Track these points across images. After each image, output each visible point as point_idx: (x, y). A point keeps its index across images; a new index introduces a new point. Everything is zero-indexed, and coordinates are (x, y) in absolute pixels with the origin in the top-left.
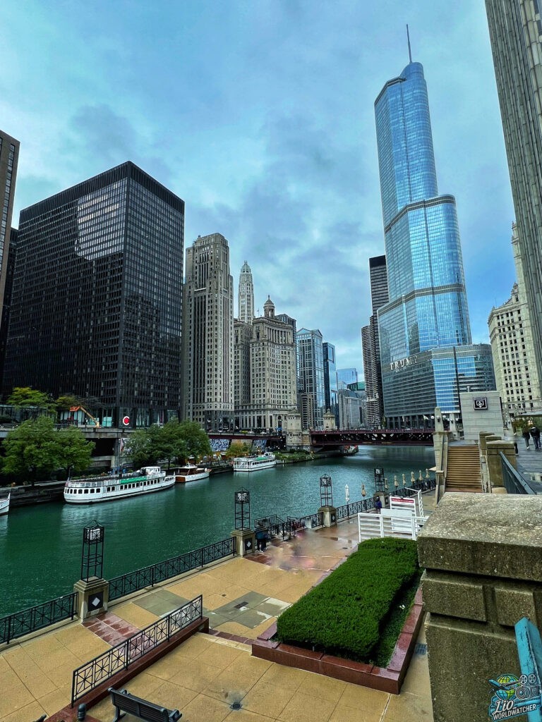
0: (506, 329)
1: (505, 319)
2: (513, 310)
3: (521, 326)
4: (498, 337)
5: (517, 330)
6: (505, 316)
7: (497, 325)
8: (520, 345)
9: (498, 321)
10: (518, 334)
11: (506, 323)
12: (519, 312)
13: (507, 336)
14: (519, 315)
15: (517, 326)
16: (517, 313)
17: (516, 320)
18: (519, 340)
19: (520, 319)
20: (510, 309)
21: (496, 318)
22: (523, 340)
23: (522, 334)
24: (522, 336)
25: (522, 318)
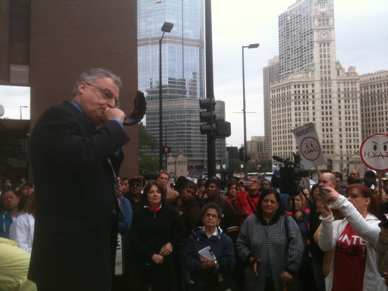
0: (301, 97)
1: (301, 89)
2: (309, 83)
3: (313, 97)
4: (293, 103)
5: (310, 100)
6: (301, 87)
7: (293, 92)
8: (311, 111)
9: (295, 89)
10: (310, 103)
11: (301, 92)
12: (313, 85)
13: (302, 103)
14: (313, 89)
15: (310, 97)
16: (311, 86)
17: (310, 91)
18: (311, 108)
19: (313, 91)
20: (306, 82)
21: (293, 87)
23: (314, 103)
24: (313, 105)
25: (315, 91)
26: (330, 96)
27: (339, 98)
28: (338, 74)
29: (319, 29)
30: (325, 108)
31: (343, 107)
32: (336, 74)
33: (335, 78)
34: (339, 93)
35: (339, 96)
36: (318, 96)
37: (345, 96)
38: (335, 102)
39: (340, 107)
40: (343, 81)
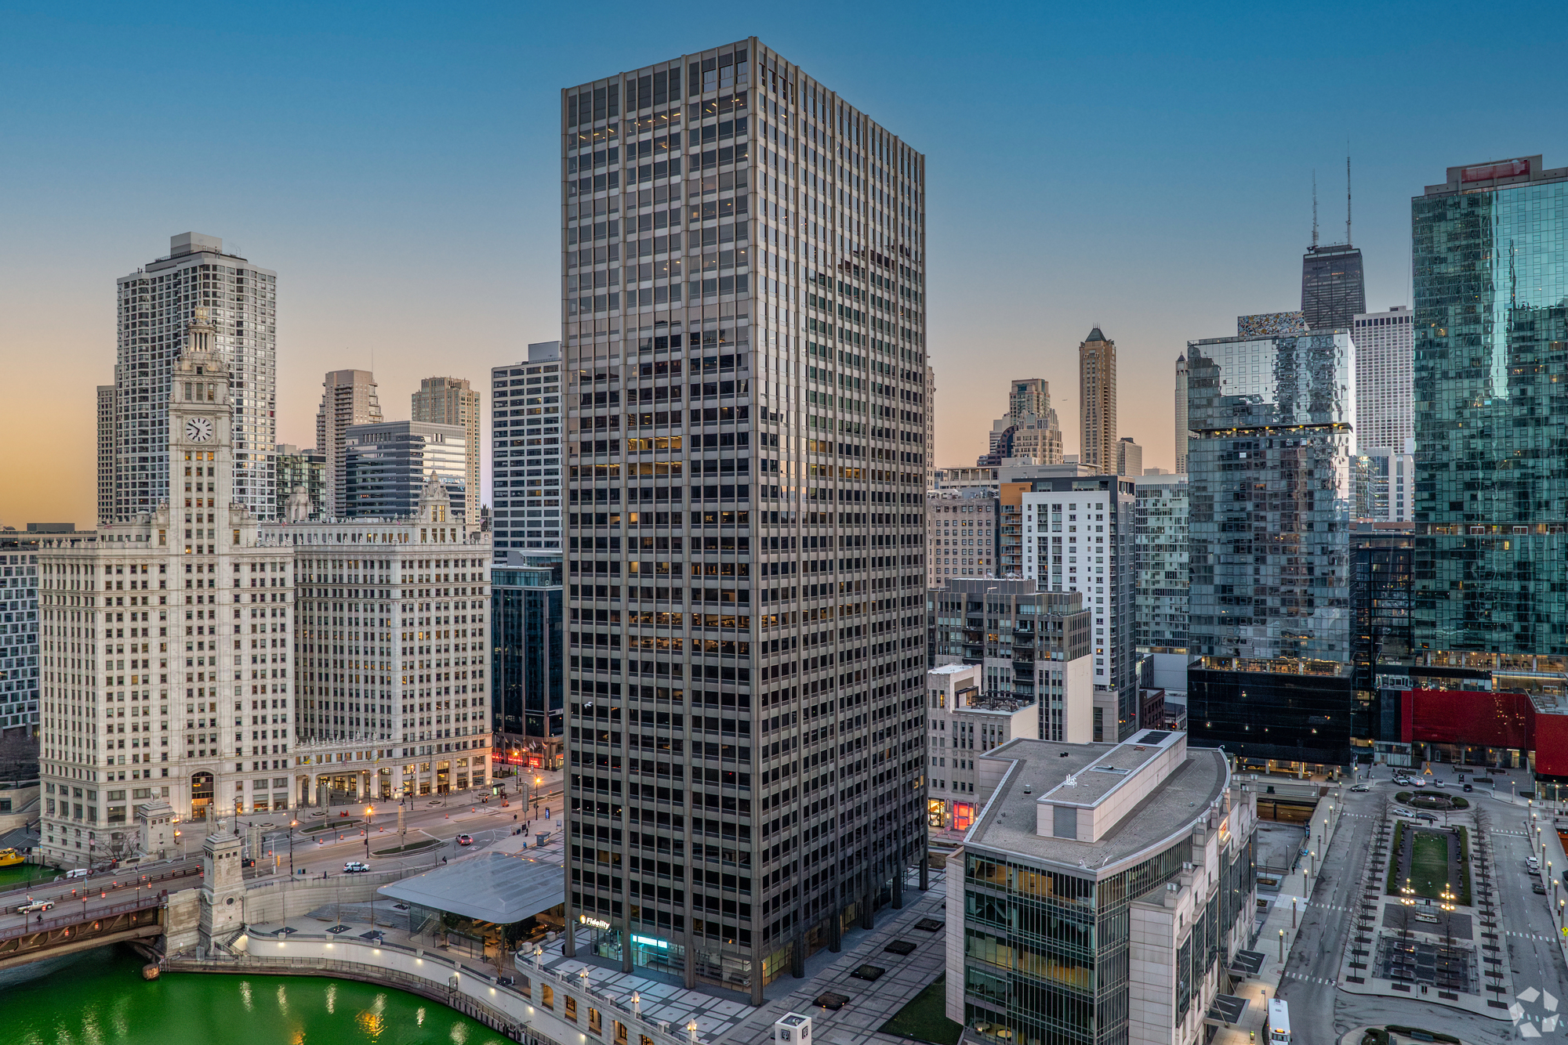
0: (127, 602)
1: (127, 577)
2: (149, 562)
3: (163, 600)
4: (101, 618)
5: (153, 608)
6: (127, 570)
7: (101, 586)
8: (154, 640)
9: (108, 578)
10: (154, 617)
11: (127, 586)
12: (163, 569)
13: (127, 617)
14: (163, 577)
15: (154, 600)
16: (157, 569)
17: (154, 584)
18: (154, 632)
19: (163, 584)
20: (143, 557)
21: (103, 570)
22: (163, 632)
23: (163, 618)
24: (163, 624)
25: (170, 585)
26: (212, 599)
27: (237, 605)
28: (237, 541)
29: (186, 412)
30: (195, 631)
31: (246, 629)
32: (231, 540)
33: (226, 550)
34: (237, 591)
35: (237, 599)
36: (176, 597)
37: (254, 600)
38: (225, 615)
39: (237, 629)
40: (249, 560)
